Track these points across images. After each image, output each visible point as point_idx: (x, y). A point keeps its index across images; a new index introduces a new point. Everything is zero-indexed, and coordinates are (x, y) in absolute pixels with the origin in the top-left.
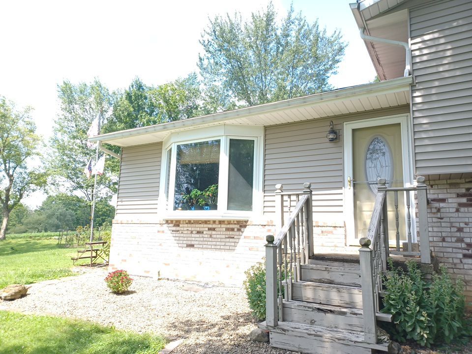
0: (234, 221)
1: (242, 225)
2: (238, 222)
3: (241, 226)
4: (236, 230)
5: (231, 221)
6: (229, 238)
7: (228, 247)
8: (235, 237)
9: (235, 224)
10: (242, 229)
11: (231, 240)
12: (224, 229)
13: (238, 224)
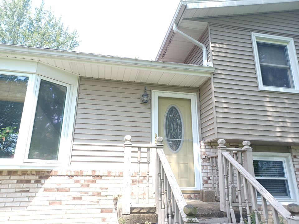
0: (31, 171)
1: (42, 175)
2: (38, 172)
3: (41, 177)
4: (33, 181)
5: (27, 171)
6: (21, 191)
7: (18, 204)
8: (31, 190)
9: (34, 175)
10: (43, 181)
11: (24, 194)
12: (15, 181)
13: (37, 175)
